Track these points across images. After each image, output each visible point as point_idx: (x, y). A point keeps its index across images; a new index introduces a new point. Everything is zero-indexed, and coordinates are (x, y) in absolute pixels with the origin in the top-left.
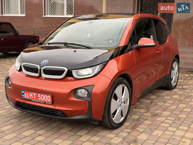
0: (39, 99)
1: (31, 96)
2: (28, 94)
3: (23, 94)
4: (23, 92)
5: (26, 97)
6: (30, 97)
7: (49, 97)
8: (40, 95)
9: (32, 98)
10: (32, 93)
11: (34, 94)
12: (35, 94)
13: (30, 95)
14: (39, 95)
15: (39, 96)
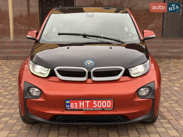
0: (94, 106)
1: (82, 105)
2: (76, 104)
3: (69, 104)
4: (68, 102)
5: (74, 107)
6: (80, 107)
7: (109, 103)
8: (96, 102)
9: (83, 107)
10: (83, 102)
11: (86, 102)
12: (88, 102)
13: (80, 104)
14: (94, 102)
15: (94, 104)
